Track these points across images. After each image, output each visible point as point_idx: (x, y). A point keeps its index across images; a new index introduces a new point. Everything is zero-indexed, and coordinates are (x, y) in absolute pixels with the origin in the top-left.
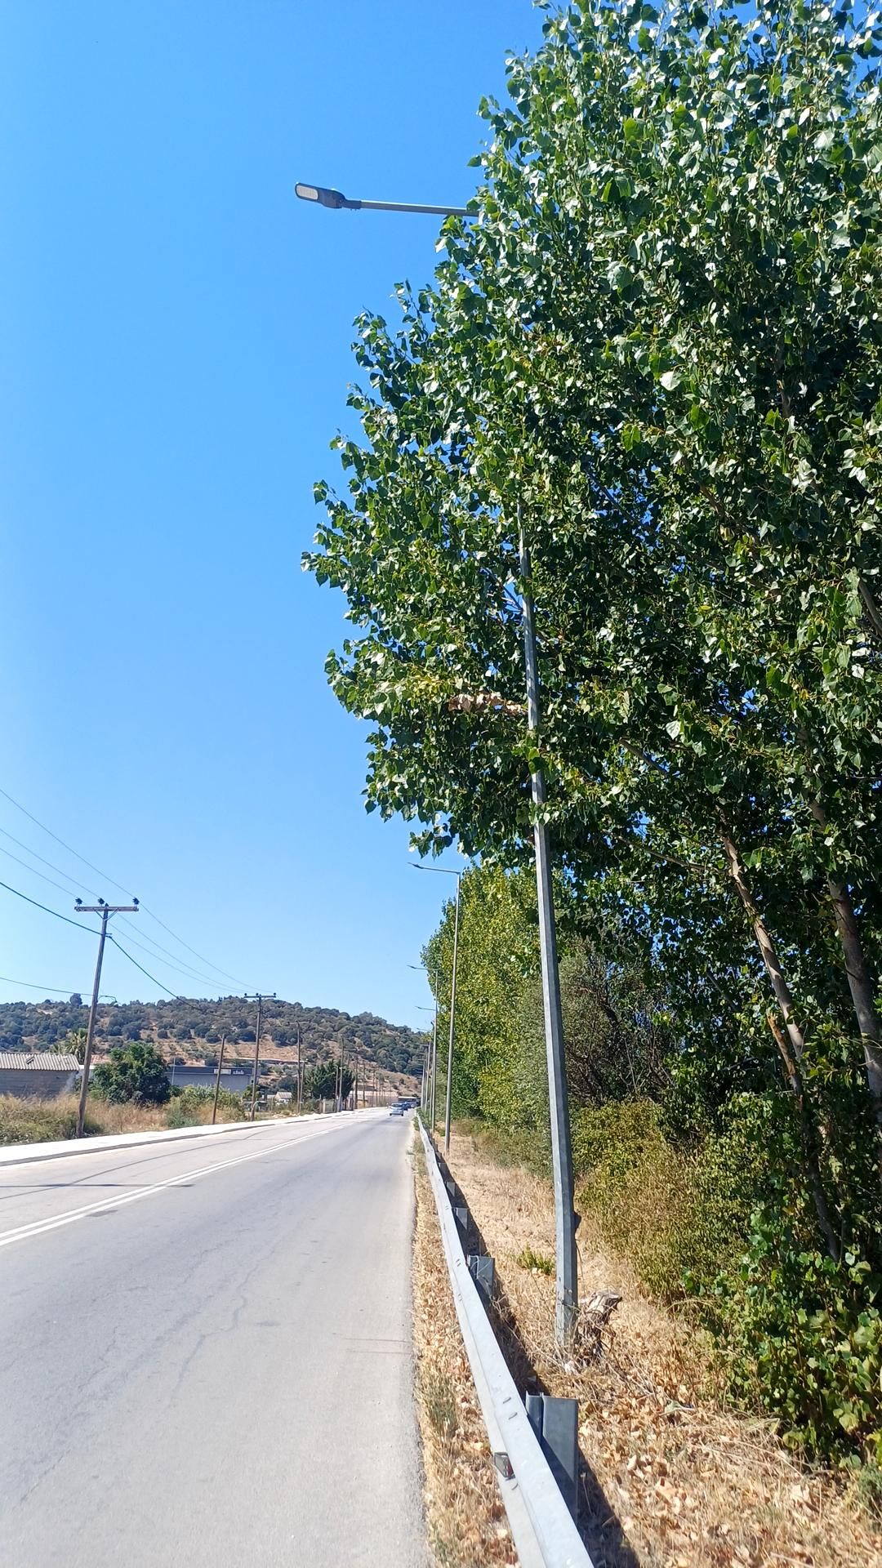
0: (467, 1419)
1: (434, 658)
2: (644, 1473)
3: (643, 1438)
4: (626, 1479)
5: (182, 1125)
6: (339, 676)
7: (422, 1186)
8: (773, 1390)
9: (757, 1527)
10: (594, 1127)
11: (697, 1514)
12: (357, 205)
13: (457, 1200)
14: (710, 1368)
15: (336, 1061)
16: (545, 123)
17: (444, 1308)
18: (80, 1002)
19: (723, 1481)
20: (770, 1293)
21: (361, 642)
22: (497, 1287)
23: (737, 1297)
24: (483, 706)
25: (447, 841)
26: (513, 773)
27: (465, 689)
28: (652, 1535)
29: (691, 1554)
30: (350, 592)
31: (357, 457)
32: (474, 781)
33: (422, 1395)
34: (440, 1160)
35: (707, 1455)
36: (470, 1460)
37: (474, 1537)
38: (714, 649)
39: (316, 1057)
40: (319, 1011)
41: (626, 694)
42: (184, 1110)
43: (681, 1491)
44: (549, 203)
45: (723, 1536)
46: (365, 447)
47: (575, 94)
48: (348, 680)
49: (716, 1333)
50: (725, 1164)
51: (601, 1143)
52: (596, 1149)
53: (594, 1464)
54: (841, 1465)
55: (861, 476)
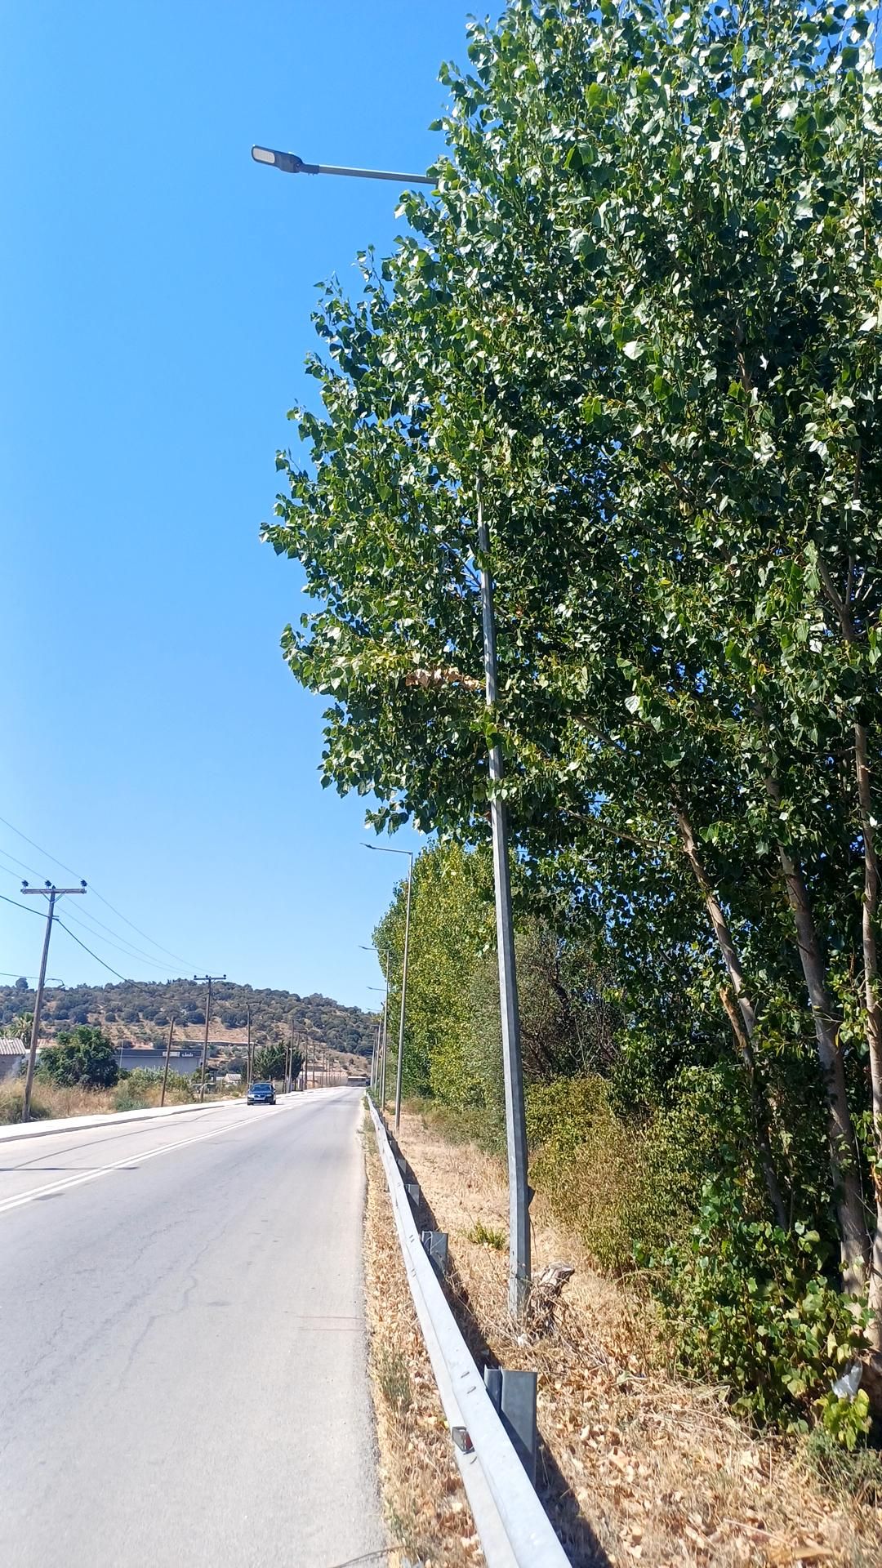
0: (421, 1394)
1: (391, 633)
2: (598, 1442)
3: (596, 1408)
4: (580, 1449)
5: (130, 1107)
6: (294, 651)
7: (373, 1164)
8: (723, 1358)
9: (709, 1493)
10: (544, 1102)
11: (651, 1482)
12: (315, 170)
13: (408, 1177)
14: (660, 1338)
15: (286, 1042)
16: (507, 89)
17: (396, 1284)
18: (26, 985)
19: (675, 1448)
20: (721, 1263)
21: (318, 615)
22: (449, 1262)
23: (688, 1268)
24: (441, 682)
25: (403, 818)
26: (469, 749)
27: (422, 665)
28: (606, 1504)
29: (645, 1522)
30: (307, 564)
31: (315, 427)
32: (432, 758)
33: (375, 1371)
34: (390, 1138)
35: (659, 1423)
36: (424, 1434)
37: (429, 1512)
38: (673, 626)
39: (265, 1038)
40: (269, 992)
41: (585, 670)
42: (132, 1093)
43: (633, 1459)
44: (510, 168)
45: (677, 1503)
46: (323, 418)
47: (537, 61)
48: (304, 655)
49: (667, 1304)
50: (674, 1138)
51: (551, 1118)
52: (547, 1124)
53: (547, 1435)
54: (789, 1430)
55: (823, 451)
